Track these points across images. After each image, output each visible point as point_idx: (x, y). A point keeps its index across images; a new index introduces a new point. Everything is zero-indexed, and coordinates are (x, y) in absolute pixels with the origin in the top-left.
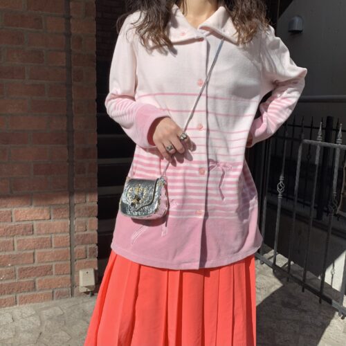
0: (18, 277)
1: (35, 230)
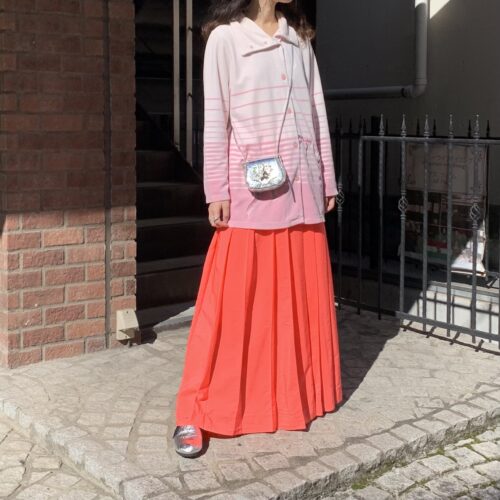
0: (44, 322)
1: (67, 258)
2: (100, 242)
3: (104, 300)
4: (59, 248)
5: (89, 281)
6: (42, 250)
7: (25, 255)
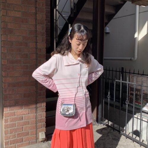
0: (16, 137)
3: (35, 130)
4: (21, 116)
5: (31, 125)
7: (10, 118)
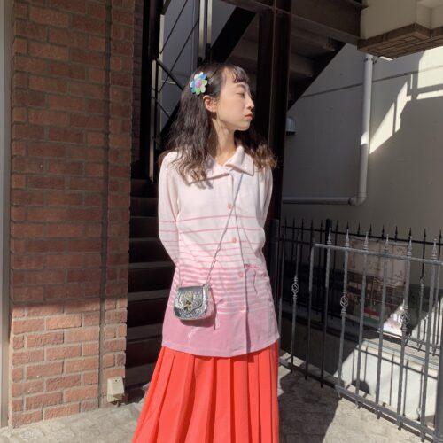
0: (45, 389)
1: (66, 338)
2: (96, 325)
3: (97, 370)
4: (59, 331)
5: (85, 356)
6: (44, 333)
7: (29, 337)
